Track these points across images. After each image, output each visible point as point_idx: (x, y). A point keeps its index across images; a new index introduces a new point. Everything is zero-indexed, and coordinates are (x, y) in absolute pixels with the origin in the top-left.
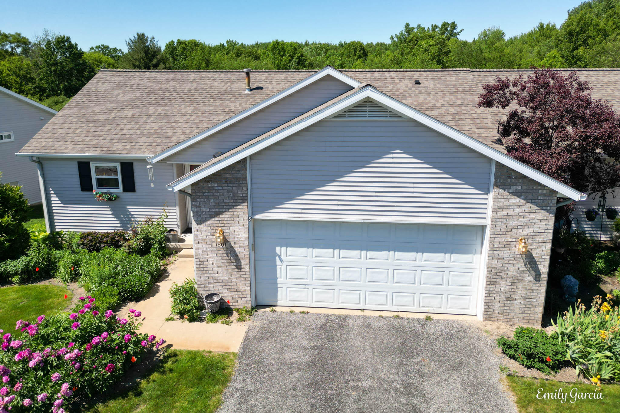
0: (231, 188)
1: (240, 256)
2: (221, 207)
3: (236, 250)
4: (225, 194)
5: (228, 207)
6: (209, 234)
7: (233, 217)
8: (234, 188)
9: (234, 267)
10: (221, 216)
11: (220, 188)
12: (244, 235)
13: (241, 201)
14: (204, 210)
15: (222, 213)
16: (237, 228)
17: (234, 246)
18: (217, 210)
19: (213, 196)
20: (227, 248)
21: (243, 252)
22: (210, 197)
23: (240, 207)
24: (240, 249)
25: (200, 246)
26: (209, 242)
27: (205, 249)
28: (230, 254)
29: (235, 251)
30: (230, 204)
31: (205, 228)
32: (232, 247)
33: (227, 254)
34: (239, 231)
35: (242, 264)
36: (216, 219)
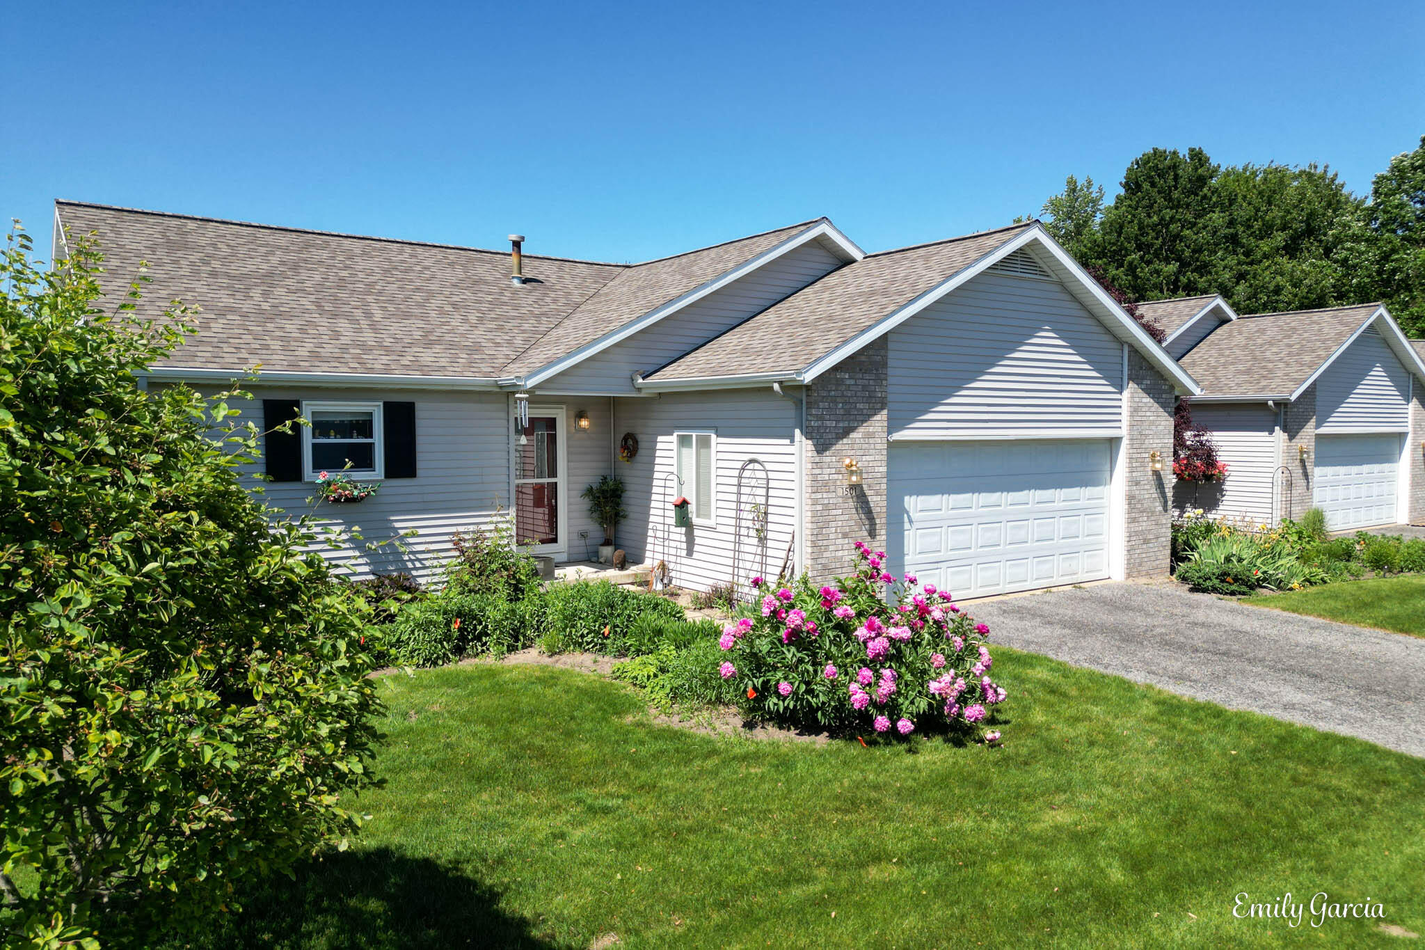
0: (866, 382)
1: (875, 510)
2: (852, 417)
3: (869, 499)
4: (859, 394)
5: (861, 418)
6: (833, 471)
7: (870, 436)
8: (871, 382)
9: (866, 533)
10: (852, 435)
11: (852, 382)
12: (881, 469)
13: (879, 406)
14: (828, 423)
15: (853, 429)
16: (871, 458)
17: (868, 492)
18: (846, 424)
19: (843, 396)
20: (857, 497)
21: (878, 502)
22: (838, 400)
23: (878, 417)
24: (875, 498)
25: (819, 496)
26: (832, 488)
27: (826, 502)
28: (862, 508)
29: (867, 502)
30: (865, 411)
31: (828, 459)
32: (864, 495)
33: (857, 509)
34: (875, 464)
35: (877, 527)
36: (845, 441)
